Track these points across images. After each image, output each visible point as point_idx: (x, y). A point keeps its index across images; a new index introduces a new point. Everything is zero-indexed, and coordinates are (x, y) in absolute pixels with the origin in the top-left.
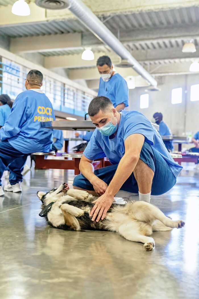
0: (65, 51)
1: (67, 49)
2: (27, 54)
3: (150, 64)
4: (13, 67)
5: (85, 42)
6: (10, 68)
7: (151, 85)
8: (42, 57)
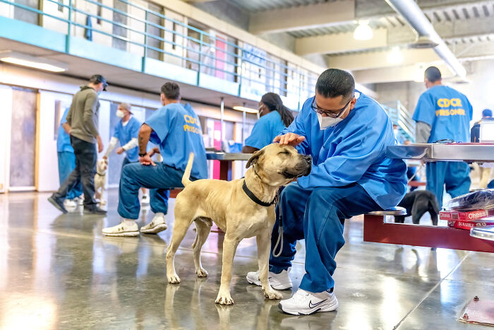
0: (325, 28)
1: (329, 25)
2: (272, 35)
3: (456, 43)
4: (256, 54)
5: (360, 13)
6: (252, 54)
7: (457, 76)
8: (293, 38)
